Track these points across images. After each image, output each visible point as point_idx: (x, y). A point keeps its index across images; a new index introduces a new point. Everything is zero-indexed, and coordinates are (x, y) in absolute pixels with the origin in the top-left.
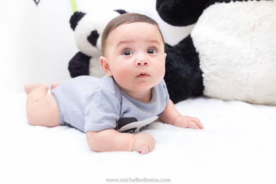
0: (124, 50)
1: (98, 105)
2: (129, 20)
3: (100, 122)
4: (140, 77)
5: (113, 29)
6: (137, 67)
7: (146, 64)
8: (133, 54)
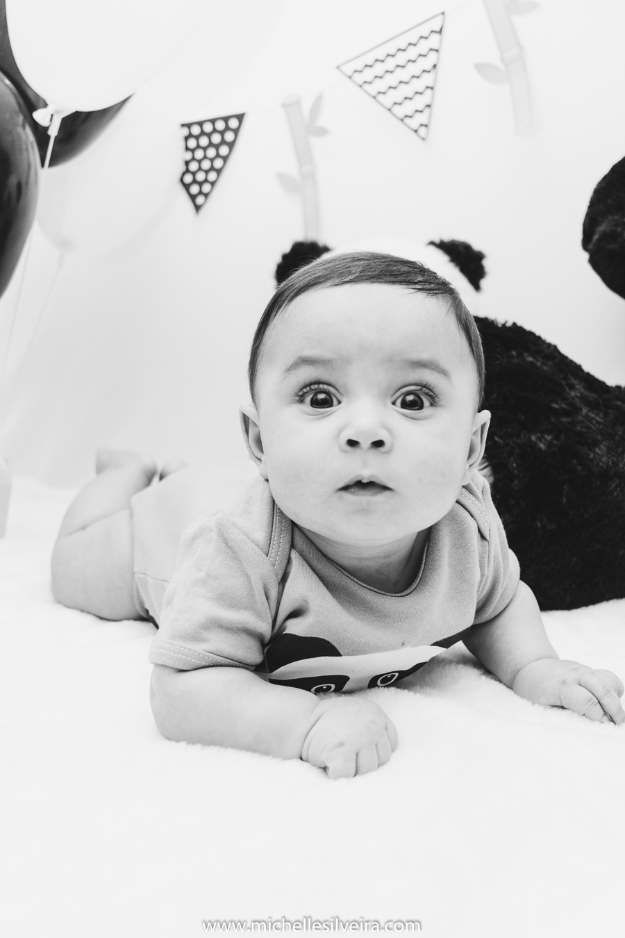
0: (305, 387)
1: (202, 575)
2: (341, 275)
3: (195, 637)
4: (353, 493)
5: (284, 302)
6: (345, 452)
7: (378, 444)
8: (339, 402)
